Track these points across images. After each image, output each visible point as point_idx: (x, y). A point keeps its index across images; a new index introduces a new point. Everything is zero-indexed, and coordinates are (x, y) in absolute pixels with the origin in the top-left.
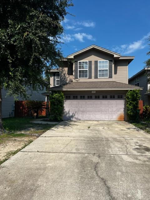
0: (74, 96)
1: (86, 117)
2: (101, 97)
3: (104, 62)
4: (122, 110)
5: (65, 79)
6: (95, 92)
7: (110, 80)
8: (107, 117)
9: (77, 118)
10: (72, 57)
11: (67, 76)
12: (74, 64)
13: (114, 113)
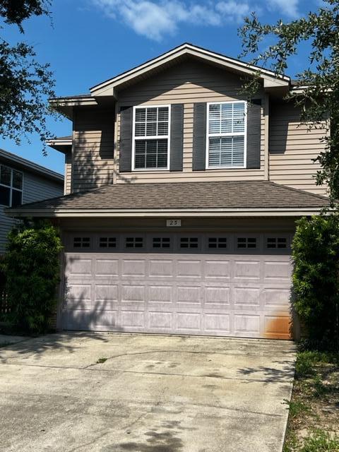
0: (102, 239)
1: (145, 321)
2: (203, 242)
3: (229, 106)
4: (285, 297)
5: (90, 172)
6: (179, 224)
7: (254, 175)
8: (226, 324)
9: (110, 322)
10: (108, 91)
11: (99, 162)
12: (118, 118)
13: (253, 309)
